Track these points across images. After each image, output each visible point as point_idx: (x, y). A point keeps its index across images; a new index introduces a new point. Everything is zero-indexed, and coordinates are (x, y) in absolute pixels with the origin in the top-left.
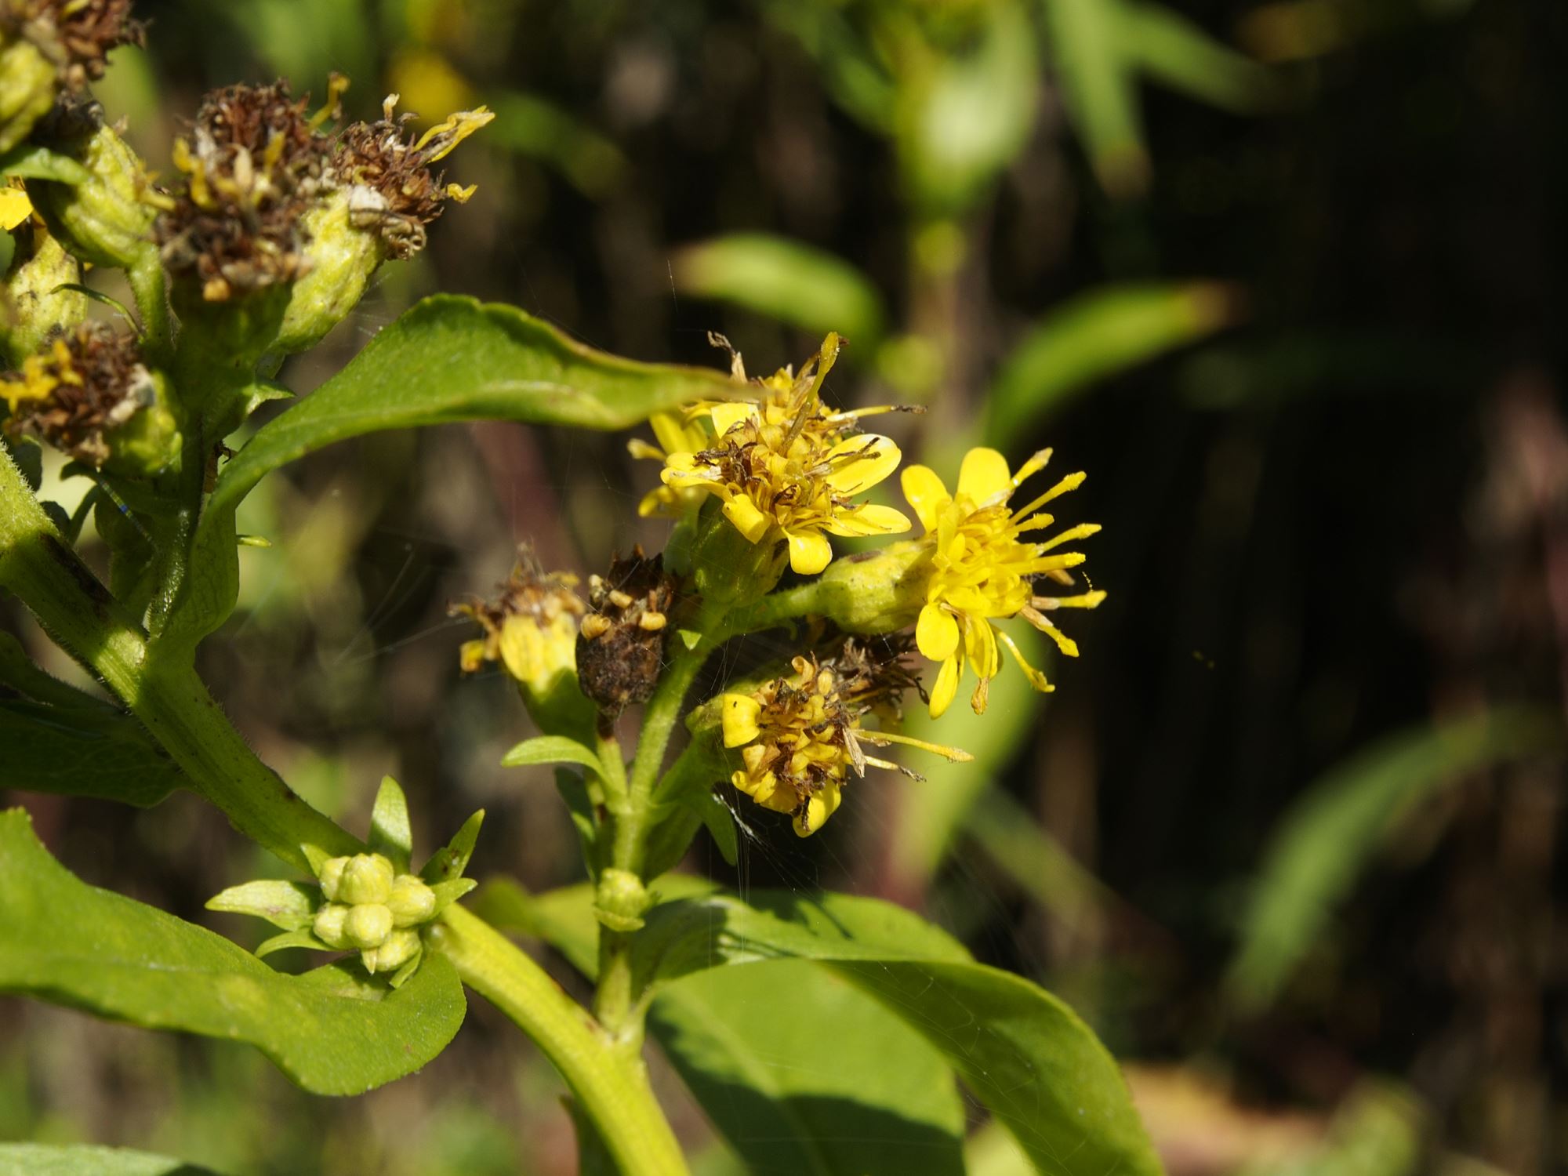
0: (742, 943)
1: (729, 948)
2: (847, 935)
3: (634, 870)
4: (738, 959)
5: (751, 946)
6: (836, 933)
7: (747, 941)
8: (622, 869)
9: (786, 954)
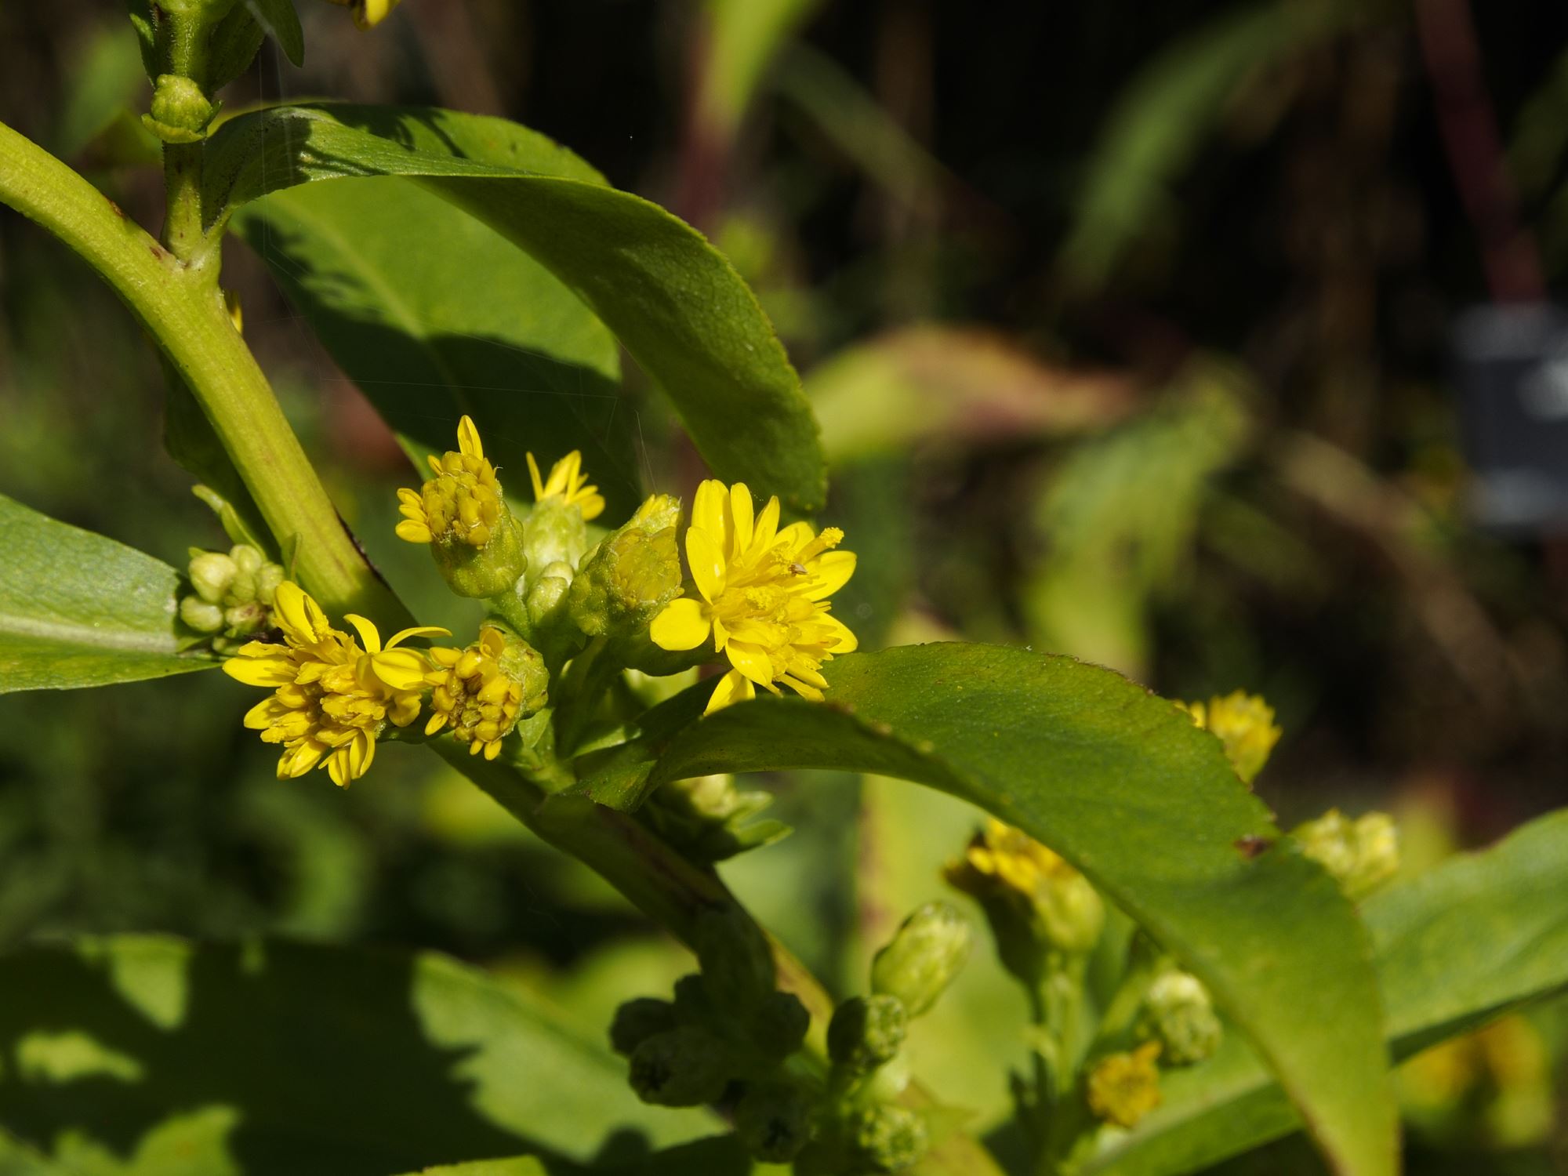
0: (325, 161)
1: (310, 166)
2: (458, 153)
3: (194, 76)
4: (318, 177)
5: (333, 164)
6: (445, 150)
7: (330, 158)
8: (180, 74)
9: (374, 172)
